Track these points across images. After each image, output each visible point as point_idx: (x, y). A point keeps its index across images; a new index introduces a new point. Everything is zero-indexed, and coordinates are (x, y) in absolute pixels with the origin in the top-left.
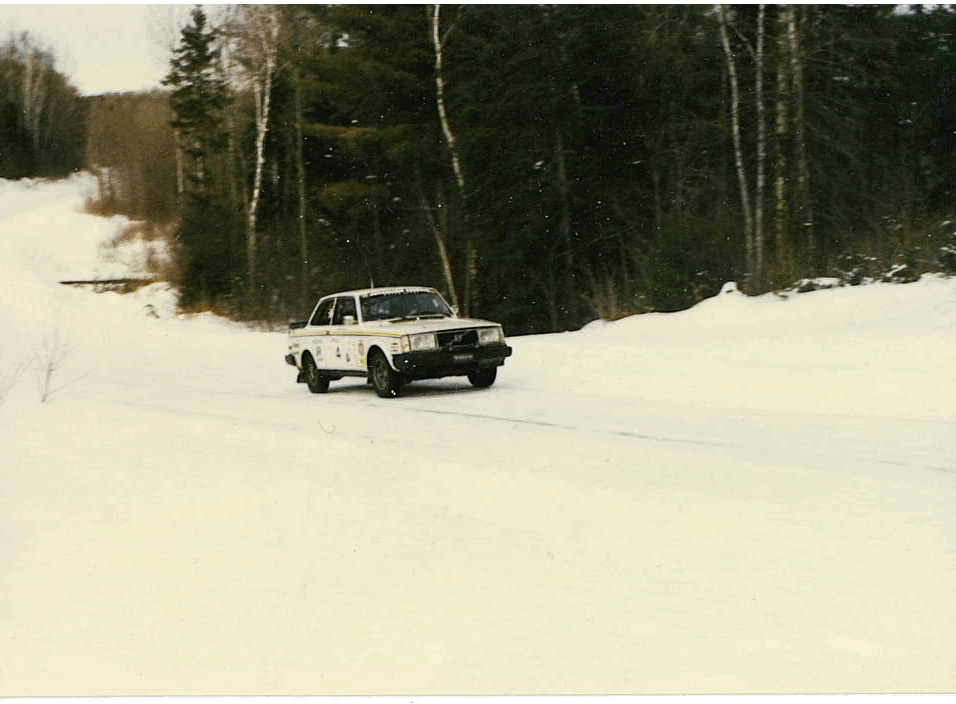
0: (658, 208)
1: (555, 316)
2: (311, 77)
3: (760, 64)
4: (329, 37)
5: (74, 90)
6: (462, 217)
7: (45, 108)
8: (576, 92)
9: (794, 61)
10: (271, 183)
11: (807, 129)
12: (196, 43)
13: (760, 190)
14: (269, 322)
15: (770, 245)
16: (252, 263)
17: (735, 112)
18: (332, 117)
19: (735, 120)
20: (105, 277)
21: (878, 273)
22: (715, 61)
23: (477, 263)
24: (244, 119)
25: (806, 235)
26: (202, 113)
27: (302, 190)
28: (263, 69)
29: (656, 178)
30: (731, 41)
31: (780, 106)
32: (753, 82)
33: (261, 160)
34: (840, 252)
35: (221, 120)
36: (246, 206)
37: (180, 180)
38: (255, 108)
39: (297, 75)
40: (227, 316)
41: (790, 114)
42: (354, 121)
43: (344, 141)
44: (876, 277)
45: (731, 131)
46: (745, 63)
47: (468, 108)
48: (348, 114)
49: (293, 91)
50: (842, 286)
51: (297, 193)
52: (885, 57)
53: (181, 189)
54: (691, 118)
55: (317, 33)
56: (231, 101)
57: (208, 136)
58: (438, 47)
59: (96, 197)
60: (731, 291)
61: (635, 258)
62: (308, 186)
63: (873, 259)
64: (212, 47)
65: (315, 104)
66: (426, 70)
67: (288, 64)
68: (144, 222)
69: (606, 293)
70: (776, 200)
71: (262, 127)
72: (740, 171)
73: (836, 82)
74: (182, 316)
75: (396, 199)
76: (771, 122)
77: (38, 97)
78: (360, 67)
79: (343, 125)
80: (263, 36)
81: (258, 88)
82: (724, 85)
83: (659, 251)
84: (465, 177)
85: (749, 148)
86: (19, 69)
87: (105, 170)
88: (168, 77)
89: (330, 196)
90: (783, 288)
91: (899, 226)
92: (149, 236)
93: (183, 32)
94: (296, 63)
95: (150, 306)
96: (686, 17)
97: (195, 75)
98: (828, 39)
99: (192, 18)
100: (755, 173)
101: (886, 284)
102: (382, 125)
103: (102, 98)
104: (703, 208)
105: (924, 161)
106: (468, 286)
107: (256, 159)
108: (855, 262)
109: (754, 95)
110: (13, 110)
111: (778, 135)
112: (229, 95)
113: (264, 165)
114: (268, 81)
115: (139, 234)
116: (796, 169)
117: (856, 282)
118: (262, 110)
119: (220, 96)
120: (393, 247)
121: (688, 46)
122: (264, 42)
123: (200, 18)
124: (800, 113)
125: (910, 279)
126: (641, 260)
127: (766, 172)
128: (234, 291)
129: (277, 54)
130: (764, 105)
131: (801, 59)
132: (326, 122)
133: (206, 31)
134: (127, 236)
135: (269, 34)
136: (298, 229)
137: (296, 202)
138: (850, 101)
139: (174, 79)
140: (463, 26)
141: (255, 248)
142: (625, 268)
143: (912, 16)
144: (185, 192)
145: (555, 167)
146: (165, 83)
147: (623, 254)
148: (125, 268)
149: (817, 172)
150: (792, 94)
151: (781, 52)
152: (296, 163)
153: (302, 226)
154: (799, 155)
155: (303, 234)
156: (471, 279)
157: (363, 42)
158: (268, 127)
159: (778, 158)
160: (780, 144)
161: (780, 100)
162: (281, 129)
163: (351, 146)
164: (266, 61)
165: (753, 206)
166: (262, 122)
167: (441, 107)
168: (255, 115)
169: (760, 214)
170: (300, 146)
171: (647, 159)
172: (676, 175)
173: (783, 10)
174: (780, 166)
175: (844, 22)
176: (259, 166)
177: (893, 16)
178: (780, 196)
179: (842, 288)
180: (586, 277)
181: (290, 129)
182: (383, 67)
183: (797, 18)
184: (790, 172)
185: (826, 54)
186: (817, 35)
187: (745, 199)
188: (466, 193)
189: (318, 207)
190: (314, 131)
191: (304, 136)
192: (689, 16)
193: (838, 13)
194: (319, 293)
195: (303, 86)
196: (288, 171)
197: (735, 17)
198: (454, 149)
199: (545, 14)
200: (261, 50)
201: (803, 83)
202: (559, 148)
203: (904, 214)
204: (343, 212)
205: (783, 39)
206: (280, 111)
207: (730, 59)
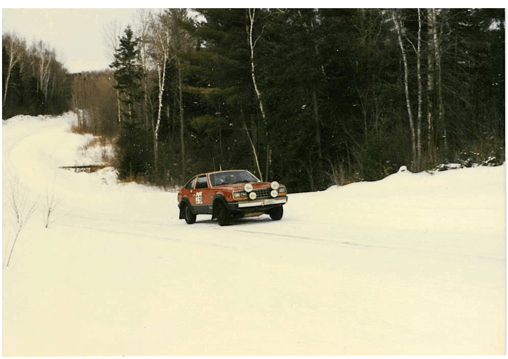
0: (366, 129)
1: (312, 182)
2: (187, 63)
3: (419, 55)
4: (196, 43)
5: (65, 70)
6: (265, 134)
7: (51, 79)
8: (323, 70)
9: (436, 53)
10: (166, 116)
11: (443, 88)
12: (128, 46)
13: (419, 119)
14: (165, 187)
15: (425, 148)
16: (156, 157)
17: (406, 79)
18: (198, 83)
19: (406, 84)
20: (81, 165)
21: (481, 161)
22: (396, 53)
23: (272, 156)
24: (153, 84)
25: (444, 142)
26: (131, 82)
27: (182, 121)
28: (162, 59)
29: (365, 113)
30: (403, 44)
31: (429, 76)
32: (416, 65)
33: (161, 105)
34: (461, 151)
35: (140, 85)
36: (153, 128)
37: (119, 116)
38: (159, 79)
39: (179, 62)
40: (142, 183)
41: (435, 81)
42: (209, 85)
43: (203, 95)
44: (480, 163)
45: (405, 89)
46: (411, 55)
47: (267, 78)
48: (206, 81)
49: (178, 70)
50: (462, 168)
51: (180, 122)
52: (484, 51)
53: (120, 121)
54: (383, 82)
55: (189, 41)
56: (145, 75)
57: (133, 93)
58: (252, 47)
59: (76, 125)
60: (403, 171)
61: (354, 154)
62: (185, 117)
63: (478, 154)
64: (136, 48)
65: (188, 77)
66: (246, 59)
67: (174, 57)
68: (101, 137)
69: (339, 172)
70: (428, 124)
71: (162, 89)
72: (409, 110)
73: (458, 64)
74: (120, 184)
75: (231, 124)
76: (425, 84)
77: (47, 74)
78: (212, 58)
79: (203, 87)
80: (162, 42)
81: (159, 69)
82: (401, 66)
83: (366, 150)
84: (266, 113)
85: (413, 98)
86: (38, 60)
87: (81, 111)
88: (113, 63)
89: (196, 123)
90: (431, 169)
91: (492, 137)
92: (103, 143)
93: (121, 41)
94: (178, 56)
95: (103, 179)
96: (380, 31)
97: (127, 62)
98: (454, 42)
99: (125, 33)
100: (417, 110)
101: (485, 167)
102: (223, 87)
103: (80, 74)
104: (389, 128)
106: (267, 167)
107: (159, 104)
108: (469, 155)
109: (416, 71)
110: (35, 81)
111: (429, 91)
112: (145, 73)
113: (162, 108)
114: (165, 65)
115: (98, 143)
116: (439, 109)
117: (469, 165)
118: (162, 79)
119: (139, 73)
120: (229, 148)
121: (382, 47)
123: (129, 34)
124: (440, 80)
125: (497, 164)
126: (357, 155)
127: (422, 111)
128: (147, 171)
130: (421, 76)
131: (440, 52)
132: (195, 86)
133: (133, 40)
134: (92, 144)
135: (165, 41)
136: (180, 139)
137: (179, 127)
138: (467, 74)
139: (116, 64)
140: (266, 37)
141: (158, 150)
142: (349, 160)
143: (498, 30)
144: (121, 121)
145: (312, 108)
146: (111, 66)
147: (348, 152)
148: (91, 160)
149: (449, 110)
150: (435, 70)
151: (430, 49)
152: (179, 106)
153: (182, 138)
154: (439, 101)
155: (182, 143)
156: (269, 165)
157: (214, 45)
158: (164, 88)
159: (428, 103)
160: (430, 96)
161: (429, 73)
162: (171, 89)
163: (207, 97)
164: (164, 55)
165: (415, 127)
166: (161, 86)
167: (253, 78)
168: (158, 83)
169: (419, 131)
170: (181, 98)
171: (360, 103)
172: (375, 111)
173: (430, 27)
174: (429, 107)
175: (462, 33)
176: (160, 108)
177: (489, 31)
178: (430, 123)
179: (462, 169)
180: (328, 163)
181: (176, 89)
182: (223, 58)
183: (438, 31)
184: (434, 110)
185: (453, 51)
186: (449, 40)
187: (411, 124)
188: (266, 121)
189: (190, 129)
190: (188, 91)
191: (183, 93)
192: (382, 30)
193: (460, 30)
194: (191, 172)
195: (183, 67)
196: (175, 111)
197: (406, 31)
198: (260, 99)
199: (307, 30)
200: (161, 49)
201: (441, 65)
202: (314, 98)
203: (494, 131)
204: (203, 132)
205: (431, 42)
206: (171, 81)
207: (403, 53)
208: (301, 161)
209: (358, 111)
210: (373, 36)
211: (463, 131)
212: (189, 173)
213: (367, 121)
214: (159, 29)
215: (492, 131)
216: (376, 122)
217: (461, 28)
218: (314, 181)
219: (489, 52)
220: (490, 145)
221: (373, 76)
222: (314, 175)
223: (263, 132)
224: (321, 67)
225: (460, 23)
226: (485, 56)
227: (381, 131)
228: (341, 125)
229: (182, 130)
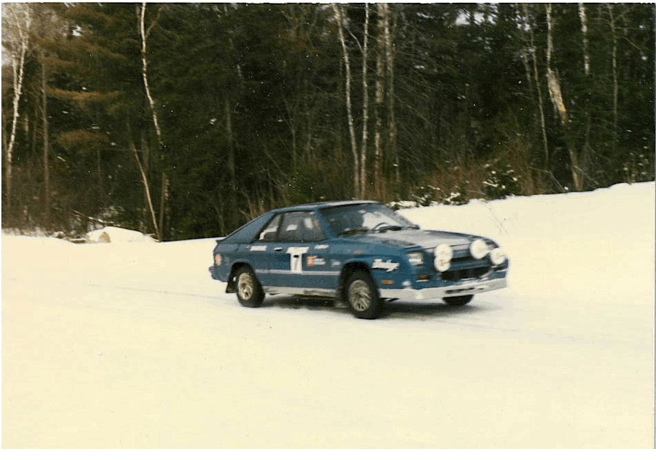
0: (295, 153)
1: (222, 225)
2: (53, 56)
3: (366, 55)
4: (67, 29)
6: (160, 157)
8: (239, 71)
9: (388, 54)
10: (24, 131)
11: (396, 101)
13: (365, 141)
14: (20, 229)
15: (370, 179)
17: (348, 87)
18: (68, 85)
19: (348, 93)
21: (441, 198)
22: (335, 52)
23: (169, 189)
24: (4, 86)
25: (395, 173)
27: (46, 137)
28: (19, 50)
29: (294, 132)
30: (345, 39)
31: (378, 84)
32: (361, 68)
33: (16, 114)
34: (417, 185)
36: (6, 147)
38: (13, 77)
39: (43, 55)
41: (386, 90)
42: (84, 88)
43: (76, 102)
44: (440, 201)
45: (346, 100)
46: (356, 54)
47: (164, 80)
48: (80, 83)
49: (41, 66)
50: (417, 206)
51: (42, 138)
52: (448, 52)
54: (318, 91)
55: (57, 26)
58: (144, 37)
61: (279, 187)
62: (49, 134)
63: (438, 189)
65: (55, 75)
66: (135, 53)
67: (37, 47)
69: (258, 210)
70: (375, 149)
71: (18, 91)
72: (351, 128)
73: (416, 69)
75: (113, 144)
76: (372, 95)
78: (88, 50)
79: (76, 90)
80: (19, 26)
81: (15, 65)
82: (341, 69)
84: (162, 129)
85: (357, 112)
89: (66, 141)
91: (456, 168)
94: (42, 46)
96: (315, 21)
98: (411, 40)
100: (362, 129)
101: (447, 206)
102: (103, 91)
104: (325, 153)
105: (474, 124)
106: (162, 205)
107: (13, 113)
108: (427, 190)
109: (361, 78)
111: (377, 104)
113: (17, 118)
114: (22, 59)
116: (389, 128)
117: (426, 204)
118: (18, 78)
120: (110, 177)
121: (316, 42)
122: (20, 31)
124: (392, 90)
125: (462, 202)
126: (282, 187)
127: (368, 130)
129: (29, 40)
130: (367, 84)
131: (393, 52)
132: (64, 88)
135: (24, 25)
136: (43, 163)
137: (42, 145)
138: (426, 82)
140: (161, 23)
141: (10, 177)
142: (272, 194)
143: (467, 25)
145: (224, 123)
147: (270, 183)
149: (402, 130)
150: (386, 76)
151: (380, 47)
152: (42, 117)
153: (46, 161)
154: (390, 119)
155: (46, 167)
156: (165, 200)
157: (91, 32)
158: (22, 91)
159: (376, 120)
160: (378, 110)
161: (378, 80)
162: (30, 93)
163: (82, 105)
164: (21, 44)
165: (359, 152)
166: (18, 88)
167: (145, 79)
168: (12, 83)
169: (364, 157)
170: (45, 105)
171: (287, 117)
172: (307, 130)
173: (381, 18)
174: (378, 126)
175: (422, 28)
176: (15, 119)
177: (455, 26)
178: (377, 146)
179: (417, 208)
180: (244, 199)
181: (39, 94)
182: (105, 50)
183: (391, 24)
184: (384, 129)
185: (409, 50)
186: (404, 36)
187: (354, 148)
188: (162, 140)
189: (57, 148)
190: (55, 94)
191: (48, 98)
192: (318, 20)
193: (418, 22)
194: (57, 209)
195: (48, 62)
196: (35, 122)
197: (349, 22)
198: (154, 109)
199: (219, 16)
200: (18, 36)
201: (394, 69)
202: (227, 109)
203: (459, 158)
204: (75, 152)
205: (381, 39)
206: (31, 80)
207: (345, 51)
208: (208, 196)
209: (284, 128)
210: (306, 27)
211: (420, 158)
212: (55, 210)
213: (296, 143)
214: (14, 7)
215: (456, 159)
216: (309, 144)
217: (420, 21)
218: (226, 223)
219: (456, 54)
220: (454, 178)
221: (306, 81)
222: (225, 215)
223: (156, 154)
224: (236, 67)
225: (419, 14)
226: (451, 59)
227: (314, 155)
228: (263, 148)
229: (46, 151)
